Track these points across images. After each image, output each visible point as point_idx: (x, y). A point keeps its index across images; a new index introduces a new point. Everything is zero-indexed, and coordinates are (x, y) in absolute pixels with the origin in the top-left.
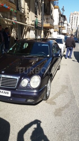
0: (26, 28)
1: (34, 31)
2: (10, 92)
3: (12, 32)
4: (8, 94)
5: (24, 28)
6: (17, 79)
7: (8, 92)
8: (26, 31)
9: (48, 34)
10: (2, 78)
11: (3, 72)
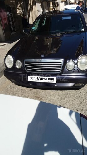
0: (31, 1)
1: (41, 4)
2: (55, 78)
3: (17, 9)
4: (53, 80)
5: (30, 2)
6: (61, 63)
7: (53, 78)
8: (31, 5)
9: (55, 6)
10: (43, 63)
11: (42, 56)
